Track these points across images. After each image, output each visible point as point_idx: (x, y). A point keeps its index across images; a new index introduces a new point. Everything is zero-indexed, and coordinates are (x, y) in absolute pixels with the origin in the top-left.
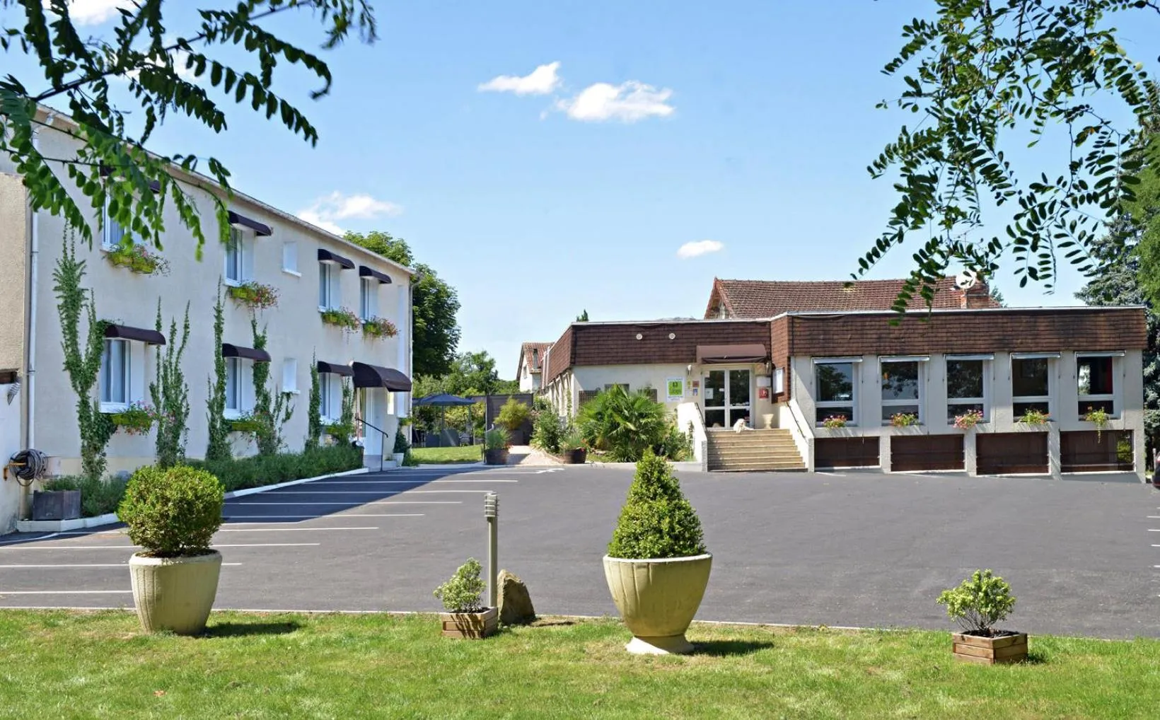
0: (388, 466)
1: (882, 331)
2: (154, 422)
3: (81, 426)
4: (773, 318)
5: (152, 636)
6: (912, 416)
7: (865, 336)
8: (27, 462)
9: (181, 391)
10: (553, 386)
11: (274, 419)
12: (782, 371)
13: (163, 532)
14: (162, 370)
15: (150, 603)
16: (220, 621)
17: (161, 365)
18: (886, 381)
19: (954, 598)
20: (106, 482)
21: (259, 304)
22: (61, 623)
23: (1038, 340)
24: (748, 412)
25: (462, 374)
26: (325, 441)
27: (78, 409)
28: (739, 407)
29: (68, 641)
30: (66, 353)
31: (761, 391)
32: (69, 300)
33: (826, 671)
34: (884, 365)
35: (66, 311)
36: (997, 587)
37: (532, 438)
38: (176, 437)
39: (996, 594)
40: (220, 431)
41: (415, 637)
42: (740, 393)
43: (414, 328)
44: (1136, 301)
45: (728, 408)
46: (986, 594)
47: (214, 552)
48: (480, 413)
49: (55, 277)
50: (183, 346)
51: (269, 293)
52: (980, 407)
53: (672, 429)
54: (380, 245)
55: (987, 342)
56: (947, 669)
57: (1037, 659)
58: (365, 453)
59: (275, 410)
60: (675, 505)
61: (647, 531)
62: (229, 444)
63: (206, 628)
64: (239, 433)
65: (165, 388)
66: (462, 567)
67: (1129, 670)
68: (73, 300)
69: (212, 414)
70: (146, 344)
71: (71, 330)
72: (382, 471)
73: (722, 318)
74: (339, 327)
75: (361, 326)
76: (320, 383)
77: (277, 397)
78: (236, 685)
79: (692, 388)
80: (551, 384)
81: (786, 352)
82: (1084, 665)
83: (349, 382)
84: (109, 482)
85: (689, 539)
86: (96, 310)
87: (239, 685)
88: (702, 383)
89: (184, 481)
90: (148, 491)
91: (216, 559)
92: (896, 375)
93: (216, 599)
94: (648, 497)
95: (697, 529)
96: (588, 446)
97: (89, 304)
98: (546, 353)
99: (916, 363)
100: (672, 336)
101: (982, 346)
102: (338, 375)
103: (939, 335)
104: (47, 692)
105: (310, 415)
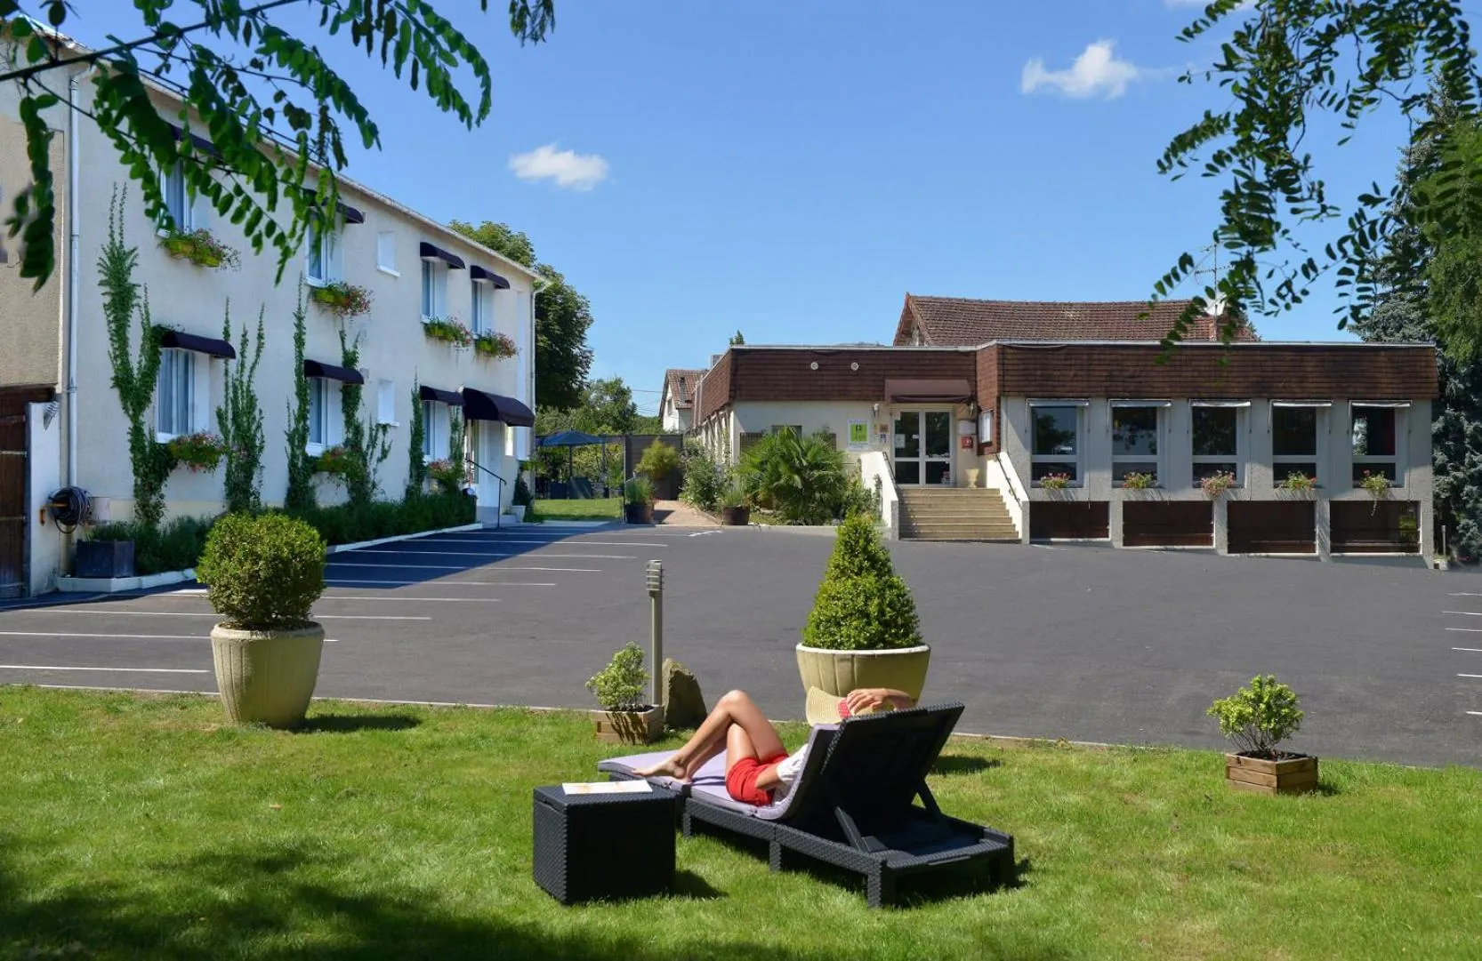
0: (506, 521)
1: (1112, 367)
2: (223, 457)
3: (134, 460)
4: (979, 347)
5: (240, 729)
6: (1149, 476)
7: (1092, 373)
8: (69, 503)
9: (254, 418)
10: (707, 426)
11: (368, 458)
12: (989, 415)
13: (252, 598)
14: (231, 390)
15: (237, 687)
16: (321, 712)
17: (230, 384)
18: (1116, 432)
19: (1228, 710)
20: (165, 532)
21: (349, 311)
22: (126, 708)
23: (1305, 385)
24: (948, 465)
25: (593, 407)
26: (430, 487)
27: (129, 437)
28: (936, 459)
29: (137, 732)
30: (114, 365)
31: (964, 439)
32: (117, 298)
33: (1073, 798)
34: (1115, 410)
35: (113, 312)
36: (1282, 697)
37: (681, 491)
38: (249, 477)
39: (1281, 707)
40: (302, 471)
41: (563, 741)
42: (939, 443)
43: (537, 347)
44: (1422, 338)
45: (923, 459)
46: (1268, 706)
47: (315, 625)
48: (616, 457)
49: (100, 268)
50: (256, 362)
51: (360, 296)
52: (1232, 467)
53: (854, 484)
54: (496, 239)
55: (1241, 385)
56: (1221, 799)
57: (1329, 790)
58: (478, 504)
59: (368, 446)
60: (886, 583)
61: (851, 615)
62: (314, 487)
63: (306, 720)
64: (326, 474)
65: (236, 415)
66: (621, 653)
67: (1444, 807)
68: (121, 298)
69: (293, 449)
70: (211, 357)
71: (120, 335)
72: (498, 528)
73: (916, 346)
74: (446, 343)
75: (472, 342)
76: (422, 412)
77: (371, 429)
78: (349, 795)
79: (879, 433)
80: (704, 423)
81: (995, 390)
82: (1388, 799)
83: (458, 412)
84: (168, 531)
85: (903, 625)
86: (150, 311)
87: (352, 794)
88: (892, 428)
89: (277, 533)
90: (234, 545)
91: (316, 635)
92: (1127, 423)
93: (318, 684)
94: (852, 572)
95: (911, 614)
96: (750, 503)
97: (142, 304)
98: (699, 383)
99: (1154, 410)
100: (855, 366)
101: (1236, 390)
102: (446, 404)
103: (1184, 374)
104: (119, 796)
105: (411, 453)
